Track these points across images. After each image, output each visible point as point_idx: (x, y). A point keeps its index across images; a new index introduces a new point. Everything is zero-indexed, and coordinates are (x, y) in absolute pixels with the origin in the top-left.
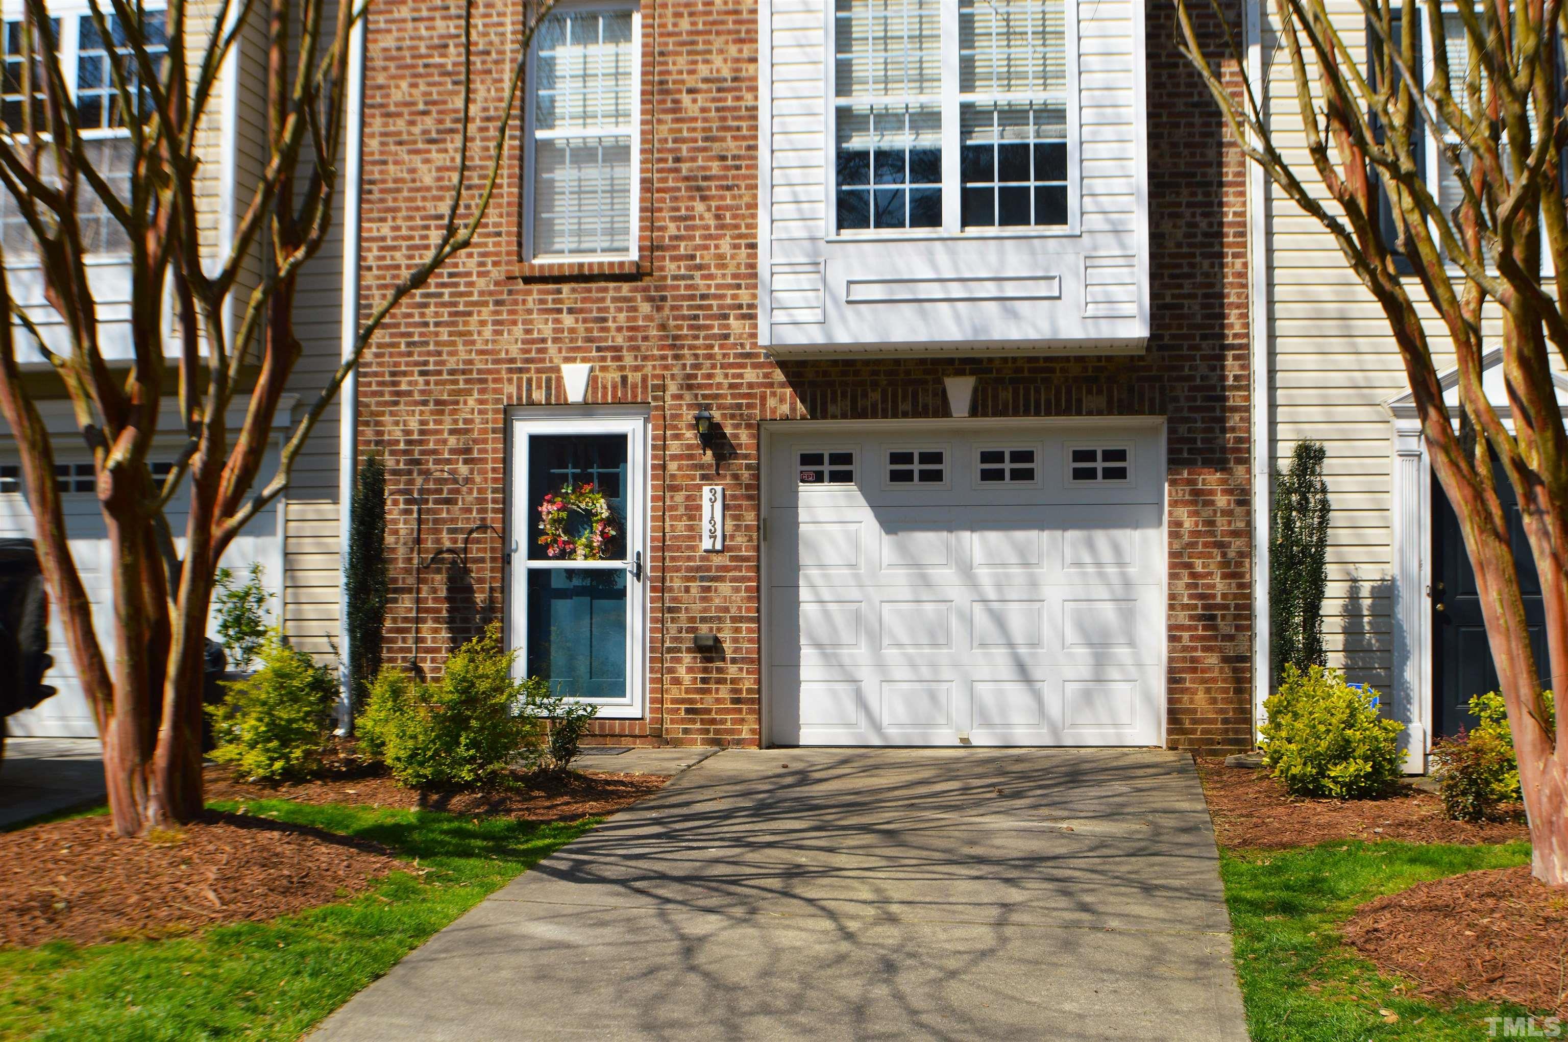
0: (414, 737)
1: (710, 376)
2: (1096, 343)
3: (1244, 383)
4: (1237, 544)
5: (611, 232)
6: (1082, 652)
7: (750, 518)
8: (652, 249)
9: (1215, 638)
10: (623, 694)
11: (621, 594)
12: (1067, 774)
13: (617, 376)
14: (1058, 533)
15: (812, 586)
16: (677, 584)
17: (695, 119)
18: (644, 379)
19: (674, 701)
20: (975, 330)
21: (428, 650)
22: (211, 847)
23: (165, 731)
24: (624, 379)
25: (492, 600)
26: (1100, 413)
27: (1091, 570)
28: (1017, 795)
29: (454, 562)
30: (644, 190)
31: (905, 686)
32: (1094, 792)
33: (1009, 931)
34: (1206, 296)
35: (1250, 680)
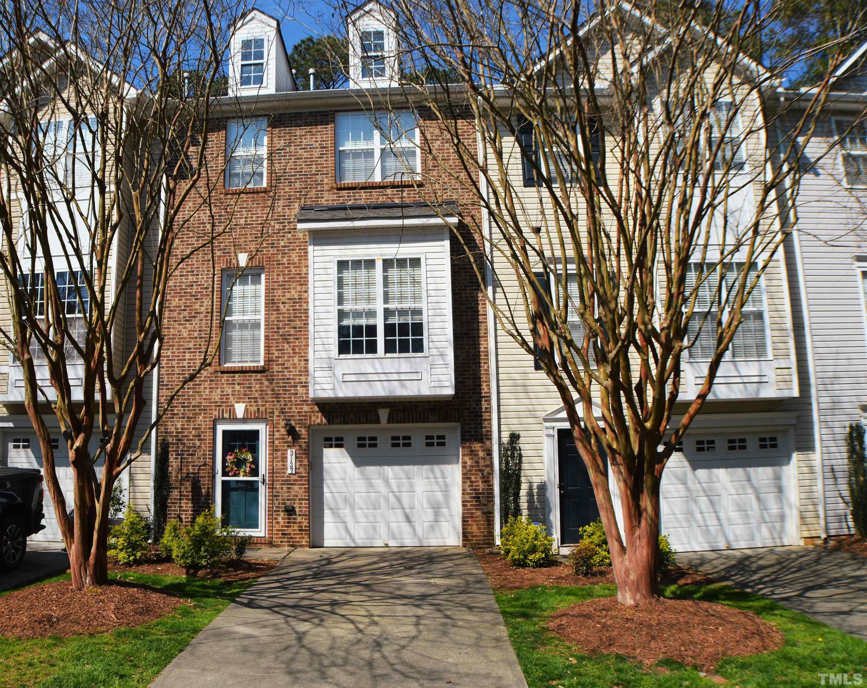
0: (184, 548)
1: (290, 409)
2: (434, 396)
3: (489, 410)
4: (487, 470)
5: (253, 355)
6: (430, 511)
7: (306, 462)
8: (269, 361)
9: (479, 505)
10: (257, 527)
11: (257, 490)
12: (428, 559)
13: (255, 408)
14: (420, 467)
15: (328, 487)
16: (278, 486)
17: (284, 313)
18: (266, 409)
19: (277, 530)
20: (390, 392)
21: (184, 511)
22: (111, 595)
23: (93, 550)
24: (258, 409)
25: (208, 492)
26: (436, 422)
27: (433, 480)
28: (411, 568)
29: (194, 478)
30: (266, 339)
31: (364, 524)
32: (440, 566)
33: (421, 628)
34: (474, 378)
35: (493, 521)
